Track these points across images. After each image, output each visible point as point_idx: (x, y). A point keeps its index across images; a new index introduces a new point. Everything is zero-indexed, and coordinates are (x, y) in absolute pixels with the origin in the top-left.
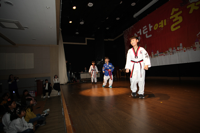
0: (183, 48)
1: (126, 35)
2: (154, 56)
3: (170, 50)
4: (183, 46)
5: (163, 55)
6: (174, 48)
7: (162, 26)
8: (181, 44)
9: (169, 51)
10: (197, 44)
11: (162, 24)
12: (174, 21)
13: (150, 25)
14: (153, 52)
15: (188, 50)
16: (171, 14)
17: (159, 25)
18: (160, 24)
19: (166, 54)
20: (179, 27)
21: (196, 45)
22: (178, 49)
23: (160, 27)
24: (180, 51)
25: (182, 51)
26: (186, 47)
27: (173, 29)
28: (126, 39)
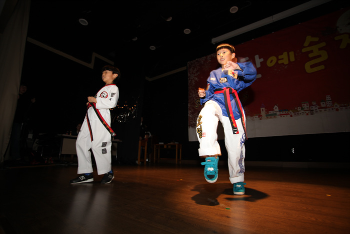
0: (333, 104)
1: (193, 69)
2: (267, 116)
3: (306, 106)
4: (334, 101)
5: (289, 116)
6: (314, 103)
7: (286, 62)
8: (328, 98)
9: (302, 109)
11: (286, 58)
12: (310, 55)
13: (257, 57)
14: (264, 109)
15: (344, 108)
16: (306, 44)
17: (278, 60)
18: (280, 57)
19: (296, 113)
20: (322, 67)
22: (323, 106)
23: (280, 62)
24: (327, 109)
25: (331, 108)
26: (340, 103)
27: (309, 70)
28: (195, 76)
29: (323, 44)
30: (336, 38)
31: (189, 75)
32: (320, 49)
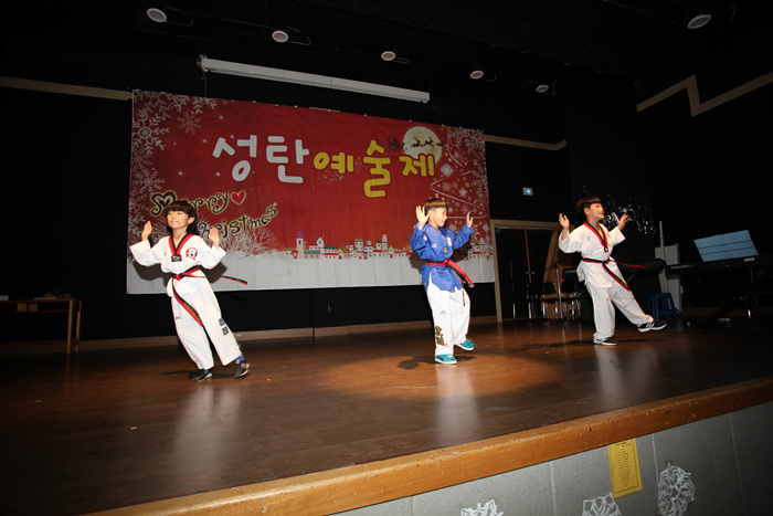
0: (388, 247)
2: (305, 253)
3: (359, 245)
4: (389, 244)
5: (337, 257)
6: (369, 243)
7: (342, 171)
8: (385, 238)
9: (355, 249)
11: (343, 163)
12: (373, 171)
13: (299, 143)
14: (302, 240)
15: (398, 254)
16: (370, 152)
17: (331, 161)
18: (335, 158)
19: (347, 254)
20: (382, 193)
22: (379, 248)
23: (333, 166)
24: (382, 254)
25: (385, 253)
26: (394, 247)
27: (369, 192)
28: (154, 135)
29: (387, 161)
30: (402, 159)
31: (135, 125)
32: (384, 166)
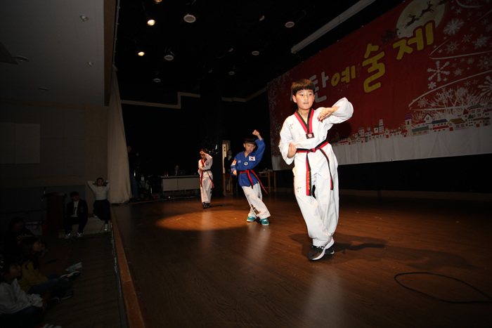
0: (385, 130)
1: (272, 92)
3: (362, 132)
4: (385, 126)
5: (347, 143)
6: (369, 129)
7: (347, 79)
8: (381, 122)
9: (359, 135)
10: (408, 123)
11: (348, 74)
12: (370, 70)
13: (323, 74)
15: (393, 134)
16: (366, 56)
17: (341, 77)
18: (343, 73)
19: (353, 140)
20: (378, 85)
21: (407, 125)
22: (376, 132)
23: (343, 80)
24: (379, 136)
25: (382, 135)
26: (389, 129)
27: (368, 89)
28: (274, 100)
29: (382, 55)
30: (395, 46)
31: (269, 98)
